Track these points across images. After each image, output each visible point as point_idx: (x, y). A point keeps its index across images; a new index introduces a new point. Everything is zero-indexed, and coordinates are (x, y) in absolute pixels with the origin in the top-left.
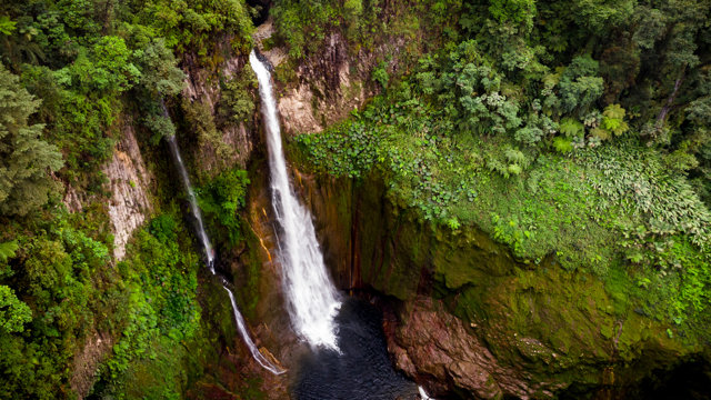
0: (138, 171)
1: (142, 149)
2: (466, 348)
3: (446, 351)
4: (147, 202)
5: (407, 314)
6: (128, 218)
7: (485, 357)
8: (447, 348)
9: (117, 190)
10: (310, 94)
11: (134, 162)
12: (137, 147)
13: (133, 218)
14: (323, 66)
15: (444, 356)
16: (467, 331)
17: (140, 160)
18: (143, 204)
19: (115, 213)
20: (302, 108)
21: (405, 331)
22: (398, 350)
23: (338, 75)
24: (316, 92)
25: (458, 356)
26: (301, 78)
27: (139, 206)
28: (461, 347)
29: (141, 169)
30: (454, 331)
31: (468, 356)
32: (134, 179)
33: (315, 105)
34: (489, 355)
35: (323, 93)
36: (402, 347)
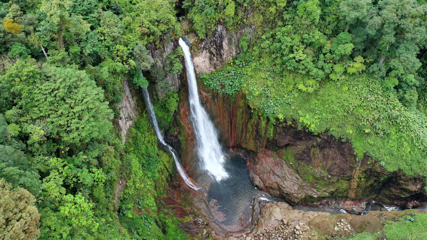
0: (129, 101)
1: (131, 91)
2: (288, 174)
3: (278, 176)
4: (133, 115)
5: (259, 159)
6: (126, 123)
7: (297, 178)
8: (278, 174)
9: (121, 112)
10: (208, 54)
11: (127, 97)
12: (128, 91)
13: (128, 123)
14: (214, 41)
15: (277, 178)
16: (288, 167)
17: (130, 96)
18: (131, 116)
19: (121, 123)
20: (204, 61)
21: (258, 166)
22: (255, 175)
23: (222, 45)
24: (211, 53)
25: (284, 178)
26: (204, 47)
27: (130, 117)
28: (285, 174)
29: (130, 100)
30: (282, 166)
31: (288, 178)
32: (128, 105)
33: (211, 59)
34: (299, 177)
35: (214, 53)
36: (257, 175)
